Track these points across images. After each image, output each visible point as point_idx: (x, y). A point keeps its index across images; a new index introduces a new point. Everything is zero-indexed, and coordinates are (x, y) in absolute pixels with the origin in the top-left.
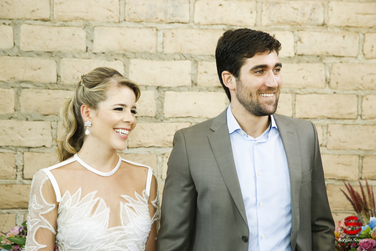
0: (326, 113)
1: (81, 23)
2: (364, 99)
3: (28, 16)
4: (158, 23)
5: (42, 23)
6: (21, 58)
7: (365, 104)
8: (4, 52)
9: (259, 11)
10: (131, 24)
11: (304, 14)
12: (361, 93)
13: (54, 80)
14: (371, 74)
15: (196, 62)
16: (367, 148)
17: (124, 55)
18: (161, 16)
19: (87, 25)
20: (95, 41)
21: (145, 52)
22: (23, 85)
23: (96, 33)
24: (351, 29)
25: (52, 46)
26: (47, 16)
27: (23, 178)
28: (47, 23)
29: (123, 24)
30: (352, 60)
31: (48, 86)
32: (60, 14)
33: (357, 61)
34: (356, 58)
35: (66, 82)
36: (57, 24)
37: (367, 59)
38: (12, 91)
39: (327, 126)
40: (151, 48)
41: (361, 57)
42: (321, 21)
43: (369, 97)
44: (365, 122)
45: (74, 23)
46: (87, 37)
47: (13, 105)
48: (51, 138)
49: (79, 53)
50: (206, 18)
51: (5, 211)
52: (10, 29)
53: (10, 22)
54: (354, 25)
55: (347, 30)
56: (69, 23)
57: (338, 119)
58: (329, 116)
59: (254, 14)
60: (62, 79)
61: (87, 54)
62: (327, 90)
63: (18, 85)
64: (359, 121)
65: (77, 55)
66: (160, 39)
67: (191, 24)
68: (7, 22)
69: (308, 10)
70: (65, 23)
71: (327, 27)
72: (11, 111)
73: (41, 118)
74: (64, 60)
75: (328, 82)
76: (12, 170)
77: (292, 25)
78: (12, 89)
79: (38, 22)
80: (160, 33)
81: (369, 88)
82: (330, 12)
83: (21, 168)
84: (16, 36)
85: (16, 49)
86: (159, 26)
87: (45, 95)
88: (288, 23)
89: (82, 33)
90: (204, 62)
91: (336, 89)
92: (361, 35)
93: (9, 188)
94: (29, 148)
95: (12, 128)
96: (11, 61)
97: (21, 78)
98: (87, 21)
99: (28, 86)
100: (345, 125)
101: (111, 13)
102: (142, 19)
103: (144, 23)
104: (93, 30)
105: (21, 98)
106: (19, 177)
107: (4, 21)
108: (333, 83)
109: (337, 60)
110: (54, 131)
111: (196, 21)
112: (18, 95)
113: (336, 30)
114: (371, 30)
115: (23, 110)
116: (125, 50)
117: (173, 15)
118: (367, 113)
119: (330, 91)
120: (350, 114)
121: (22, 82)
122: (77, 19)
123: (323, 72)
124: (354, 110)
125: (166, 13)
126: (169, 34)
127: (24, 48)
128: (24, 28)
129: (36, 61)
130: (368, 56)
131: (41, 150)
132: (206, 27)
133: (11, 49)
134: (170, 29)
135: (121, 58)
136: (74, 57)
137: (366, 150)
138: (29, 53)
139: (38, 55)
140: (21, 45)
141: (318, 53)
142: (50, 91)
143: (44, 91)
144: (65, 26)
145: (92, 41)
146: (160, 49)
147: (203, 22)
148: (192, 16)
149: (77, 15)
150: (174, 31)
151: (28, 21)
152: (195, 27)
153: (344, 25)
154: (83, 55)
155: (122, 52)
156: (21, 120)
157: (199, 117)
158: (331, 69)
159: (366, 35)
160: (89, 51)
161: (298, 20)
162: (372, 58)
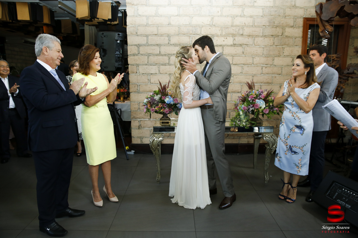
0: (243, 62)
2: (254, 58)
3: (151, 34)
4: (190, 34)
5: (155, 36)
6: (149, 47)
7: (255, 60)
8: (144, 45)
9: (222, 30)
10: (182, 35)
11: (236, 31)
12: (253, 56)
13: (159, 53)
14: (257, 50)
16: (255, 73)
17: (180, 45)
18: (191, 32)
19: (168, 36)
20: (171, 41)
21: (186, 44)
22: (150, 55)
23: (171, 38)
24: (251, 36)
25: (158, 43)
26: (156, 33)
27: (150, 83)
28: (157, 36)
29: (179, 35)
30: (251, 46)
31: (157, 55)
32: (160, 32)
33: (252, 46)
34: (252, 45)
35: (162, 54)
36: (159, 36)
37: (256, 46)
38: (146, 57)
39: (243, 66)
40: (188, 42)
41: (253, 45)
42: (241, 34)
43: (256, 57)
44: (254, 65)
45: (164, 35)
46: (168, 40)
47: (147, 61)
48: (158, 71)
50: (205, 33)
51: (145, 93)
52: (146, 38)
54: (251, 35)
55: (249, 36)
56: (163, 35)
57: (246, 64)
58: (243, 63)
59: (220, 31)
60: (161, 53)
62: (243, 55)
63: (148, 55)
64: (253, 65)
65: (165, 45)
66: (191, 40)
68: (145, 36)
69: (237, 30)
70: (162, 35)
71: (243, 35)
72: (147, 63)
73: (155, 65)
74: (162, 47)
75: (243, 53)
76: (147, 80)
77: (232, 35)
78: (146, 56)
79: (154, 35)
80: (191, 38)
81: (256, 55)
82: (244, 31)
83: (149, 80)
84: (147, 40)
85: (147, 44)
86: (190, 35)
87: (156, 57)
88: (231, 34)
89: (167, 38)
91: (246, 55)
92: (254, 38)
93: (146, 86)
94: (152, 74)
95: (147, 68)
96: (146, 47)
97: (149, 53)
98: (168, 34)
99: (151, 55)
100: (248, 66)
101: (176, 32)
102: (185, 33)
103: (186, 35)
104: (170, 37)
105: (149, 59)
106: (149, 83)
108: (245, 53)
109: (246, 46)
110: (159, 69)
111: (202, 34)
112: (148, 58)
113: (246, 36)
114: (257, 36)
115: (150, 63)
116: (180, 43)
117: (195, 32)
118: (255, 63)
119: (244, 56)
120: (250, 63)
121: (149, 54)
122: (165, 34)
123: (242, 50)
124: (251, 61)
125: (193, 31)
126: (193, 38)
127: (150, 43)
128: (150, 37)
129: (153, 47)
130: (256, 44)
131: (155, 74)
133: (146, 44)
134: (194, 36)
136: (165, 46)
137: (254, 74)
138: (151, 45)
139: (154, 45)
141: (240, 44)
142: (158, 57)
143: (156, 56)
144: (162, 36)
145: (170, 41)
148: (201, 32)
149: (165, 32)
150: (195, 37)
151: (151, 35)
153: (248, 35)
154: (167, 45)
156: (149, 65)
158: (244, 49)
159: (255, 38)
160: (169, 44)
161: (234, 33)
162: (257, 45)
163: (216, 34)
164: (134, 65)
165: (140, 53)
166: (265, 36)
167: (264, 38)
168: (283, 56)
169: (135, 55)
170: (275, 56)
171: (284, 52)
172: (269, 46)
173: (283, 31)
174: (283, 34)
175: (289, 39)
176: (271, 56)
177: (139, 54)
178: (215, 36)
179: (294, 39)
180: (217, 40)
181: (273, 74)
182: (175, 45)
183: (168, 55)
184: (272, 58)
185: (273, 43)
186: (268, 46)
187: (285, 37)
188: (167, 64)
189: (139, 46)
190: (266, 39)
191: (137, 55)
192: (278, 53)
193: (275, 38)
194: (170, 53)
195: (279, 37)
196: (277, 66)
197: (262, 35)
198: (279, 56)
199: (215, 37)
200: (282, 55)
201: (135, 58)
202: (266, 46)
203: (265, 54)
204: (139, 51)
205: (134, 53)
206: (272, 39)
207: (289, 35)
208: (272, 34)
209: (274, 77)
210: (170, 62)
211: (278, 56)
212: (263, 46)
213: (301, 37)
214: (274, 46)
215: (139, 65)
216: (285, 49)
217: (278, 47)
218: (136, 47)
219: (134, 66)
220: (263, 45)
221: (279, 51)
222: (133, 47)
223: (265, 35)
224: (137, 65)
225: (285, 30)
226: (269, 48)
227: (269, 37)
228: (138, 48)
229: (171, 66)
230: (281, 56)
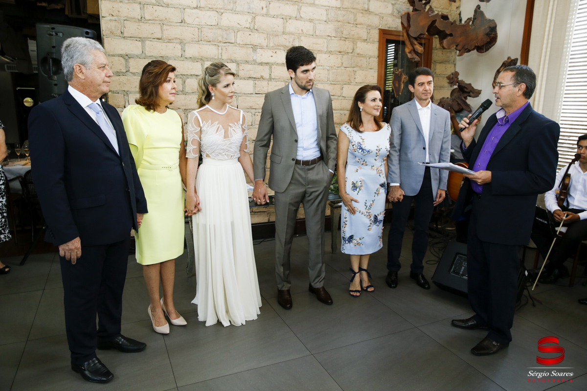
1: (179, 41)
3: (149, 36)
4: (218, 42)
8: (137, 56)
9: (269, 39)
10: (205, 43)
11: (289, 42)
15: (238, 64)
17: (201, 59)
18: (220, 39)
19: (181, 42)
20: (186, 51)
21: (212, 58)
23: (186, 46)
25: (163, 53)
26: (160, 37)
28: (160, 40)
29: (201, 42)
32: (167, 35)
36: (165, 41)
45: (174, 41)
46: (181, 49)
49: (178, 58)
52: (140, 43)
53: (140, 39)
56: (172, 41)
59: (266, 40)
61: (182, 58)
65: (177, 59)
66: (220, 51)
67: (236, 44)
68: (138, 39)
69: (291, 40)
70: (170, 41)
79: (155, 40)
80: (220, 48)
81: (318, 80)
84: (143, 47)
85: (143, 55)
86: (219, 44)
88: (282, 46)
89: (179, 47)
90: (242, 64)
96: (141, 61)
98: (182, 40)
101: (194, 36)
102: (211, 40)
103: (212, 42)
104: (185, 45)
107: (136, 39)
111: (238, 43)
114: (319, 52)
116: (202, 57)
117: (226, 38)
122: (176, 38)
125: (223, 37)
126: (224, 49)
128: (147, 43)
132: (243, 46)
133: (141, 55)
134: (225, 46)
135: (200, 61)
136: (175, 60)
138: (151, 57)
140: (147, 53)
145: (184, 51)
146: (220, 57)
147: (241, 43)
148: (236, 40)
149: (176, 36)
150: (227, 47)
151: (149, 39)
152: (238, 45)
154: (180, 59)
155: (200, 58)
157: (240, 93)
161: (287, 45)
162: (319, 66)
163: (259, 45)
164: (118, 93)
165: (130, 71)
166: (330, 52)
167: (329, 55)
168: (355, 83)
169: (121, 74)
170: (345, 83)
171: (356, 77)
172: (337, 68)
173: (353, 46)
174: (355, 51)
175: (362, 58)
176: (338, 83)
177: (128, 73)
178: (259, 47)
179: (368, 58)
180: (261, 55)
181: (341, 110)
182: (193, 59)
183: (181, 76)
184: (340, 86)
185: (341, 63)
186: (335, 68)
187: (356, 55)
188: (181, 93)
189: (127, 58)
190: (331, 56)
191: (124, 74)
192: (349, 78)
193: (344, 56)
194: (186, 74)
195: (349, 54)
196: (346, 98)
197: (326, 50)
198: (349, 83)
199: (258, 50)
200: (352, 82)
201: (121, 80)
202: (331, 67)
203: (330, 80)
204: (127, 66)
205: (119, 71)
206: (340, 56)
207: (361, 53)
208: (339, 50)
209: (343, 115)
210: (185, 89)
211: (347, 83)
212: (328, 68)
213: (377, 57)
214: (343, 68)
215: (128, 93)
216: (357, 73)
217: (347, 69)
218: (121, 59)
219: (120, 95)
220: (328, 65)
221: (349, 76)
222: (117, 58)
223: (330, 50)
224: (125, 94)
225: (356, 44)
226: (336, 70)
227: (335, 54)
228: (126, 60)
229: (187, 96)
230: (352, 84)
